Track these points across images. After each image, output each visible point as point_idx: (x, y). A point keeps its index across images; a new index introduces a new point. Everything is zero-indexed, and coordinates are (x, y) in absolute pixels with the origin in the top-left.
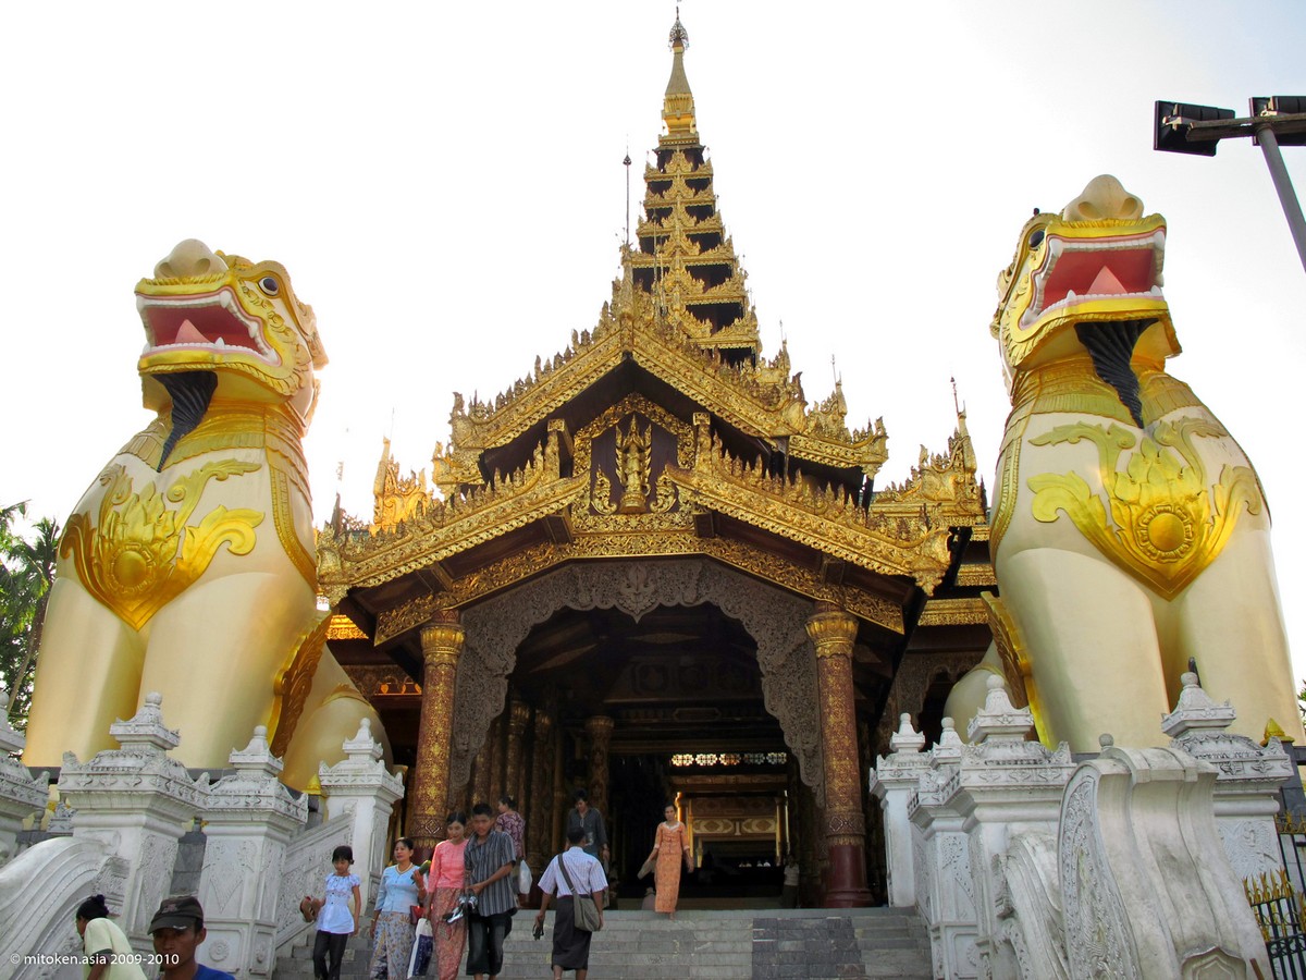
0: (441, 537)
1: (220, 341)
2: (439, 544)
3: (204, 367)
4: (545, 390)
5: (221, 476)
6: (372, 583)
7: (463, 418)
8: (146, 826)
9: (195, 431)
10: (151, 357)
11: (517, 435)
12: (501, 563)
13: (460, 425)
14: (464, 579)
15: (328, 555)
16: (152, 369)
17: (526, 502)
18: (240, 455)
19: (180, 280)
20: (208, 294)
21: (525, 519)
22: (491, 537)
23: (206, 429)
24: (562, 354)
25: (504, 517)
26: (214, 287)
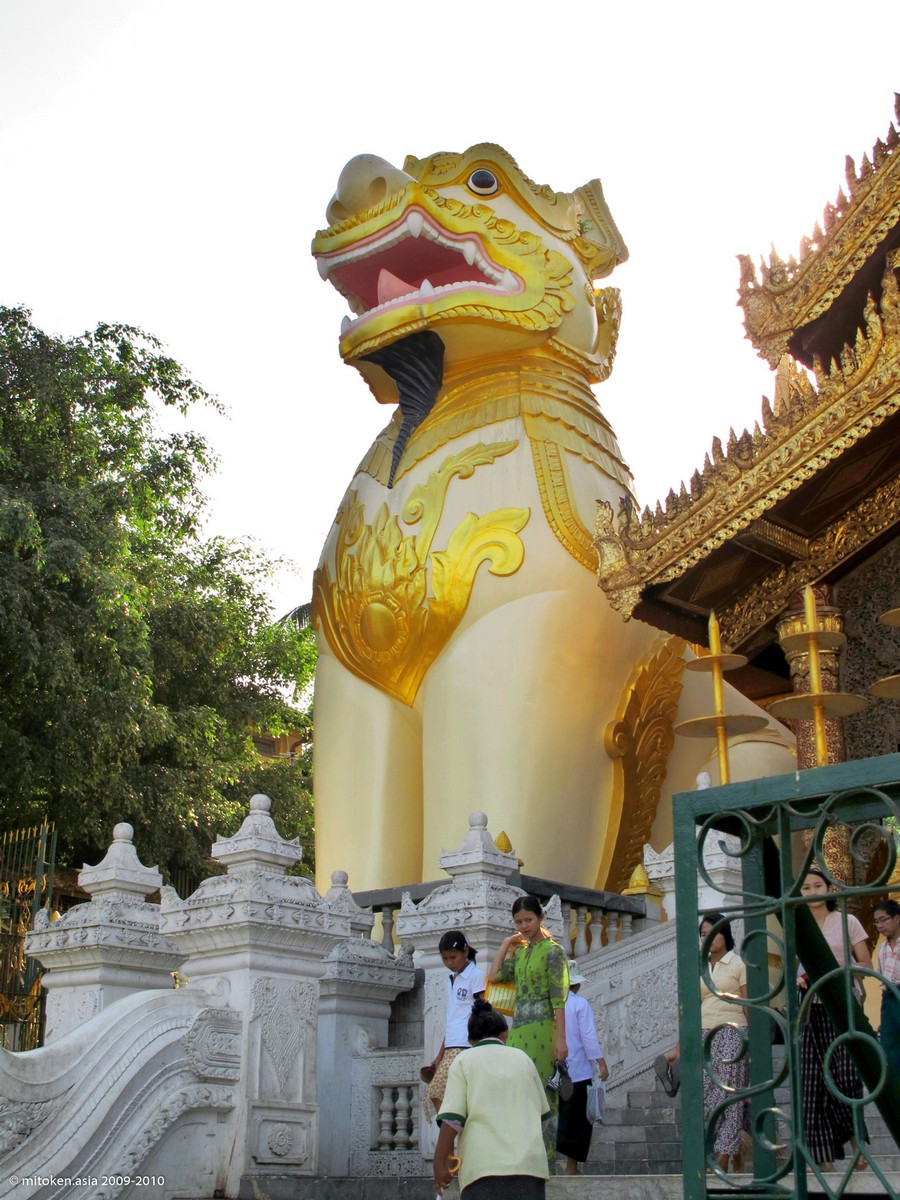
0: (752, 482)
1: (426, 284)
2: (751, 494)
3: (415, 327)
4: (866, 208)
5: (465, 472)
6: (672, 574)
7: (756, 291)
8: (253, 967)
9: (429, 418)
10: (351, 336)
11: (838, 292)
12: (874, 496)
13: (754, 302)
14: (824, 535)
15: (607, 548)
16: (357, 351)
17: (864, 396)
18: (488, 435)
19: (357, 218)
20: (393, 226)
21: (868, 422)
22: (824, 464)
23: (443, 411)
24: (884, 140)
25: (837, 427)
26: (396, 213)
